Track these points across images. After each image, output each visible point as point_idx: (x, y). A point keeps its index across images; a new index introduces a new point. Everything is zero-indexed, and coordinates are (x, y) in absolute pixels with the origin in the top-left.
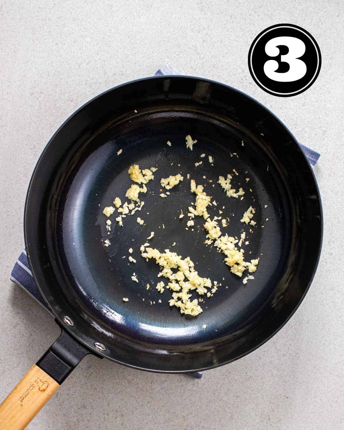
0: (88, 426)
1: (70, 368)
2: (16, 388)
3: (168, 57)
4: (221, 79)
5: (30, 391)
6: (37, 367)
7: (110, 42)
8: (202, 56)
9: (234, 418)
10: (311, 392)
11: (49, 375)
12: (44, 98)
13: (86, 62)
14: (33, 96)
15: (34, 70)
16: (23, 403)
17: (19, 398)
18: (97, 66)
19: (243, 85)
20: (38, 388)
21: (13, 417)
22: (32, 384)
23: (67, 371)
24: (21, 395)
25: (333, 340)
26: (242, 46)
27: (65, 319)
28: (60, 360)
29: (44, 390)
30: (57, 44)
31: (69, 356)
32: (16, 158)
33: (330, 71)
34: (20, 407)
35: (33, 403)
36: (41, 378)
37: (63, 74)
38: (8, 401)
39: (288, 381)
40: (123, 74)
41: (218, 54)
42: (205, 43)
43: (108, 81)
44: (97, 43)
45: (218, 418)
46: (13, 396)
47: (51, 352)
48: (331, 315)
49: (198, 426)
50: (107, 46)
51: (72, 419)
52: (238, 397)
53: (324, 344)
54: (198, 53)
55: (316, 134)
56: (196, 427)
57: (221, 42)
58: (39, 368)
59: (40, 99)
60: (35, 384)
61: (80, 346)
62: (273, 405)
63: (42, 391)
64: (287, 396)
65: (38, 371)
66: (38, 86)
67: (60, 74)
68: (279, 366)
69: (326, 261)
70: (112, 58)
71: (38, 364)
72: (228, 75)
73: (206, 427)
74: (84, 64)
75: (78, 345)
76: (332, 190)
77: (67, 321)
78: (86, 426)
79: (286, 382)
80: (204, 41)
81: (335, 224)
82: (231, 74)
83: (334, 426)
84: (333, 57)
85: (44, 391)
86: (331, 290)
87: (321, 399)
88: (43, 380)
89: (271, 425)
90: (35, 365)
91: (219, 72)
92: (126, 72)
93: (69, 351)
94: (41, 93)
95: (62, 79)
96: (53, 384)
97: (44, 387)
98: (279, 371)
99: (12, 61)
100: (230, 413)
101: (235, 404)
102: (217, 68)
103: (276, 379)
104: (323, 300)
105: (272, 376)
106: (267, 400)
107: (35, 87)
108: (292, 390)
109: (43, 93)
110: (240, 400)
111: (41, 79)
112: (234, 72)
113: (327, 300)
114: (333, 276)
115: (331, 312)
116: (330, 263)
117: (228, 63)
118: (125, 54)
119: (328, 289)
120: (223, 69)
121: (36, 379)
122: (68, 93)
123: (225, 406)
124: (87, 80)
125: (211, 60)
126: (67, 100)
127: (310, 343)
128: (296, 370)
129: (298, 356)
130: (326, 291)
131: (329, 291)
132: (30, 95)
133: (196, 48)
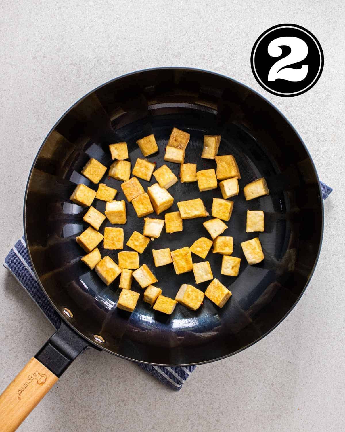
0: (91, 391)
1: (69, 360)
2: (14, 381)
3: (172, 21)
4: (224, 43)
5: (28, 384)
6: (35, 359)
7: (113, 6)
8: (205, 20)
9: (237, 384)
10: (314, 358)
11: (48, 368)
12: (47, 62)
13: (89, 26)
14: (35, 60)
15: (37, 34)
16: (21, 397)
17: (18, 391)
18: (100, 30)
19: (246, 49)
20: (36, 381)
21: (11, 410)
22: (30, 377)
23: (66, 363)
24: (19, 388)
25: (336, 305)
26: (246, 10)
27: (64, 311)
28: (59, 352)
29: (43, 383)
30: (60, 8)
31: (68, 348)
32: (18, 123)
33: (334, 35)
34: (18, 400)
35: (31, 396)
36: (39, 371)
37: (66, 38)
38: (5, 394)
39: (292, 346)
40: (126, 38)
41: (222, 18)
42: (208, 7)
43: (111, 45)
44: (100, 6)
45: (222, 384)
46: (11, 389)
47: (50, 345)
48: (335, 280)
49: (202, 392)
50: (110, 10)
51: (75, 384)
52: (241, 362)
53: (328, 309)
54: (201, 17)
55: (320, 99)
56: (199, 393)
57: (224, 6)
58: (37, 360)
59: (43, 63)
60: (34, 377)
61: (79, 338)
62: (276, 371)
63: (40, 384)
64: (291, 362)
65: (37, 363)
66: (41, 50)
67: (63, 38)
68: (282, 331)
69: (330, 225)
70: (115, 22)
71: (36, 357)
72: (231, 39)
73: (209, 393)
74: (87, 28)
75: (77, 337)
76: (335, 154)
77: (66, 313)
78: (89, 392)
79: (289, 348)
80: (207, 5)
81: (338, 189)
82: (234, 38)
83: (337, 391)
84: (337, 21)
85: (43, 385)
86: (334, 255)
87: (324, 365)
88: (41, 373)
89: (274, 391)
90: (34, 357)
91: (222, 36)
92: (129, 36)
93: (68, 344)
94: (44, 57)
95: (65, 43)
96: (52, 377)
97: (42, 381)
98: (282, 337)
99: (14, 24)
100: (234, 379)
101: (238, 369)
102: (220, 32)
103: (280, 344)
104: (327, 265)
105: (276, 341)
106: (270, 365)
107: (38, 51)
108: (295, 355)
109: (46, 57)
110: (243, 366)
111: (44, 43)
112: (237, 36)
113: (330, 265)
114: (337, 241)
115: (334, 277)
116: (334, 228)
117: (231, 27)
118: (128, 18)
119: (332, 254)
120: (227, 33)
121: (34, 372)
122: (71, 57)
123: (228, 371)
124: (90, 44)
125: (214, 24)
126: (70, 64)
127: (314, 308)
128: (300, 335)
129: (301, 322)
130: (329, 256)
131: (333, 256)
132: (33, 59)
133: (199, 11)
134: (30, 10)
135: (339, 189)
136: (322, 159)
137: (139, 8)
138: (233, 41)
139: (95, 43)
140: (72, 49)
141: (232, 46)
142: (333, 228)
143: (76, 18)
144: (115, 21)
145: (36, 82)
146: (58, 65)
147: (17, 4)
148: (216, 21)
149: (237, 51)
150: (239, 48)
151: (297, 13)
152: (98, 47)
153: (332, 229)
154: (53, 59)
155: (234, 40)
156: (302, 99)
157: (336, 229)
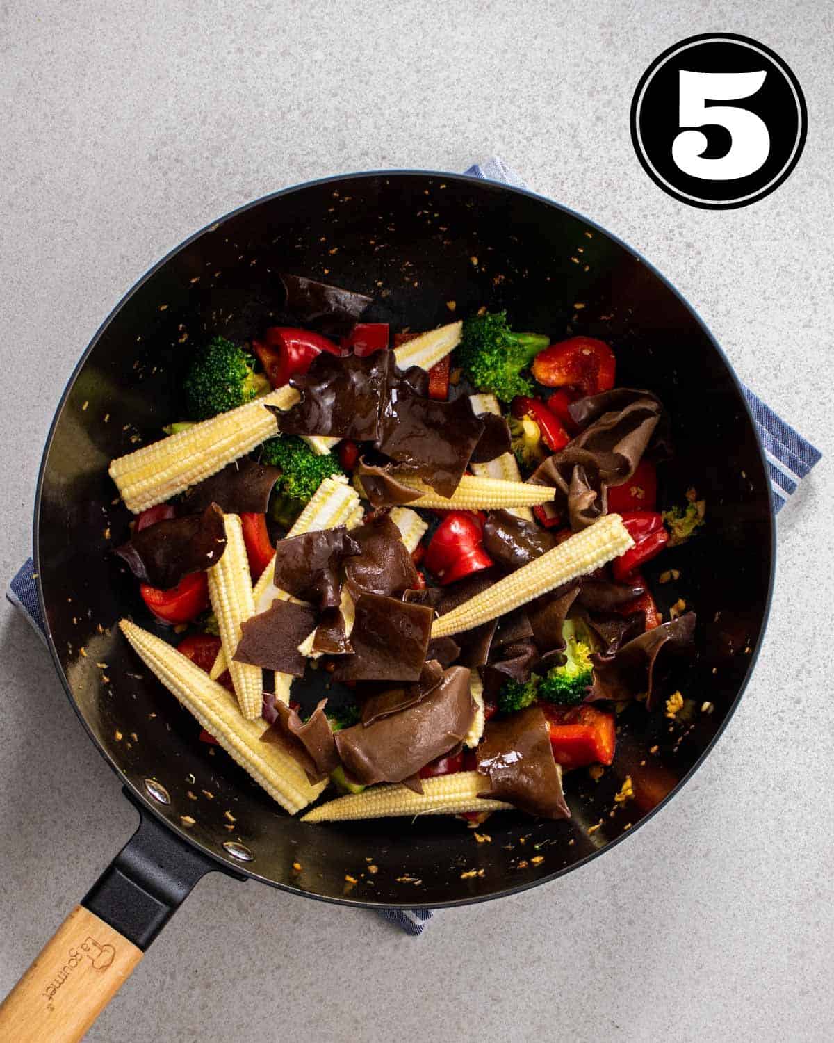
1: (166, 907)
2: (34, 965)
3: (504, 139)
6: (84, 909)
7: (371, 73)
8: (585, 153)
11: (116, 929)
12: (183, 174)
13: (302, 109)
14: (154, 163)
15: (171, 101)
16: (54, 1003)
18: (326, 124)
19: (670, 246)
21: (32, 1037)
23: (160, 916)
24: (48, 982)
28: (141, 889)
30: (240, 50)
31: (162, 879)
34: (47, 1012)
36: (95, 938)
39: (629, 987)
42: (599, 124)
44: (338, 67)
47: (119, 871)
48: (766, 849)
50: (361, 82)
52: (497, 1000)
53: (734, 916)
54: (577, 146)
55: (822, 403)
58: (88, 911)
59: (170, 174)
64: (618, 1025)
65: (87, 920)
66: (172, 142)
67: (233, 125)
68: (612, 945)
69: (781, 715)
70: (367, 113)
71: (88, 902)
72: (639, 213)
74: (296, 113)
79: (620, 990)
80: (598, 119)
86: (778, 789)
88: (101, 943)
93: (161, 866)
94: (177, 160)
95: (234, 138)
98: (610, 958)
99: (122, 67)
100: (471, 1035)
101: (487, 1015)
102: (616, 190)
103: (600, 977)
104: (755, 810)
105: (592, 967)
106: (567, 1022)
107: (164, 144)
108: (632, 1010)
109: (182, 161)
110: (500, 1010)
111: (184, 127)
112: (654, 209)
113: (763, 810)
114: (791, 754)
115: (766, 842)
116: (791, 723)
117: (644, 184)
118: (400, 110)
119: (772, 786)
120: (631, 197)
121: (83, 942)
122: (243, 174)
123: (461, 1014)
124: (295, 154)
125: (606, 169)
126: (237, 192)
127: (700, 907)
128: (653, 965)
129: (664, 932)
130: (765, 788)
131: (774, 789)
132: (149, 159)
133: (575, 131)
134: (168, 40)
135: (823, 633)
136: (797, 550)
137: (433, 91)
138: (642, 219)
139: (308, 153)
140: (250, 156)
141: (637, 230)
142: (788, 721)
143: (274, 84)
144: (367, 111)
145: (143, 218)
146: (207, 189)
147: (139, 18)
148: (610, 161)
149: (648, 245)
150: (653, 238)
151: (811, 184)
152: (314, 163)
153: (785, 725)
154: (198, 171)
155: (645, 216)
156: (781, 394)
157: (795, 726)
